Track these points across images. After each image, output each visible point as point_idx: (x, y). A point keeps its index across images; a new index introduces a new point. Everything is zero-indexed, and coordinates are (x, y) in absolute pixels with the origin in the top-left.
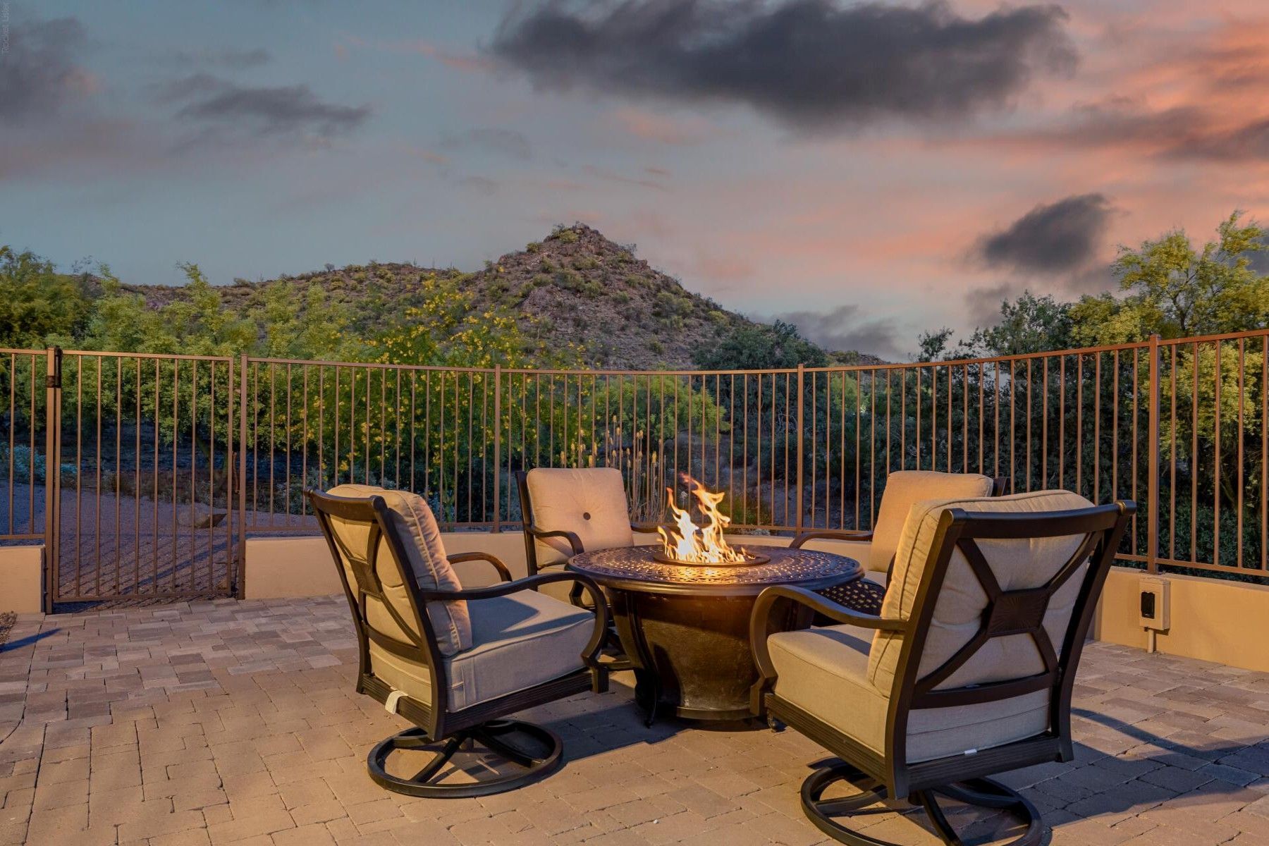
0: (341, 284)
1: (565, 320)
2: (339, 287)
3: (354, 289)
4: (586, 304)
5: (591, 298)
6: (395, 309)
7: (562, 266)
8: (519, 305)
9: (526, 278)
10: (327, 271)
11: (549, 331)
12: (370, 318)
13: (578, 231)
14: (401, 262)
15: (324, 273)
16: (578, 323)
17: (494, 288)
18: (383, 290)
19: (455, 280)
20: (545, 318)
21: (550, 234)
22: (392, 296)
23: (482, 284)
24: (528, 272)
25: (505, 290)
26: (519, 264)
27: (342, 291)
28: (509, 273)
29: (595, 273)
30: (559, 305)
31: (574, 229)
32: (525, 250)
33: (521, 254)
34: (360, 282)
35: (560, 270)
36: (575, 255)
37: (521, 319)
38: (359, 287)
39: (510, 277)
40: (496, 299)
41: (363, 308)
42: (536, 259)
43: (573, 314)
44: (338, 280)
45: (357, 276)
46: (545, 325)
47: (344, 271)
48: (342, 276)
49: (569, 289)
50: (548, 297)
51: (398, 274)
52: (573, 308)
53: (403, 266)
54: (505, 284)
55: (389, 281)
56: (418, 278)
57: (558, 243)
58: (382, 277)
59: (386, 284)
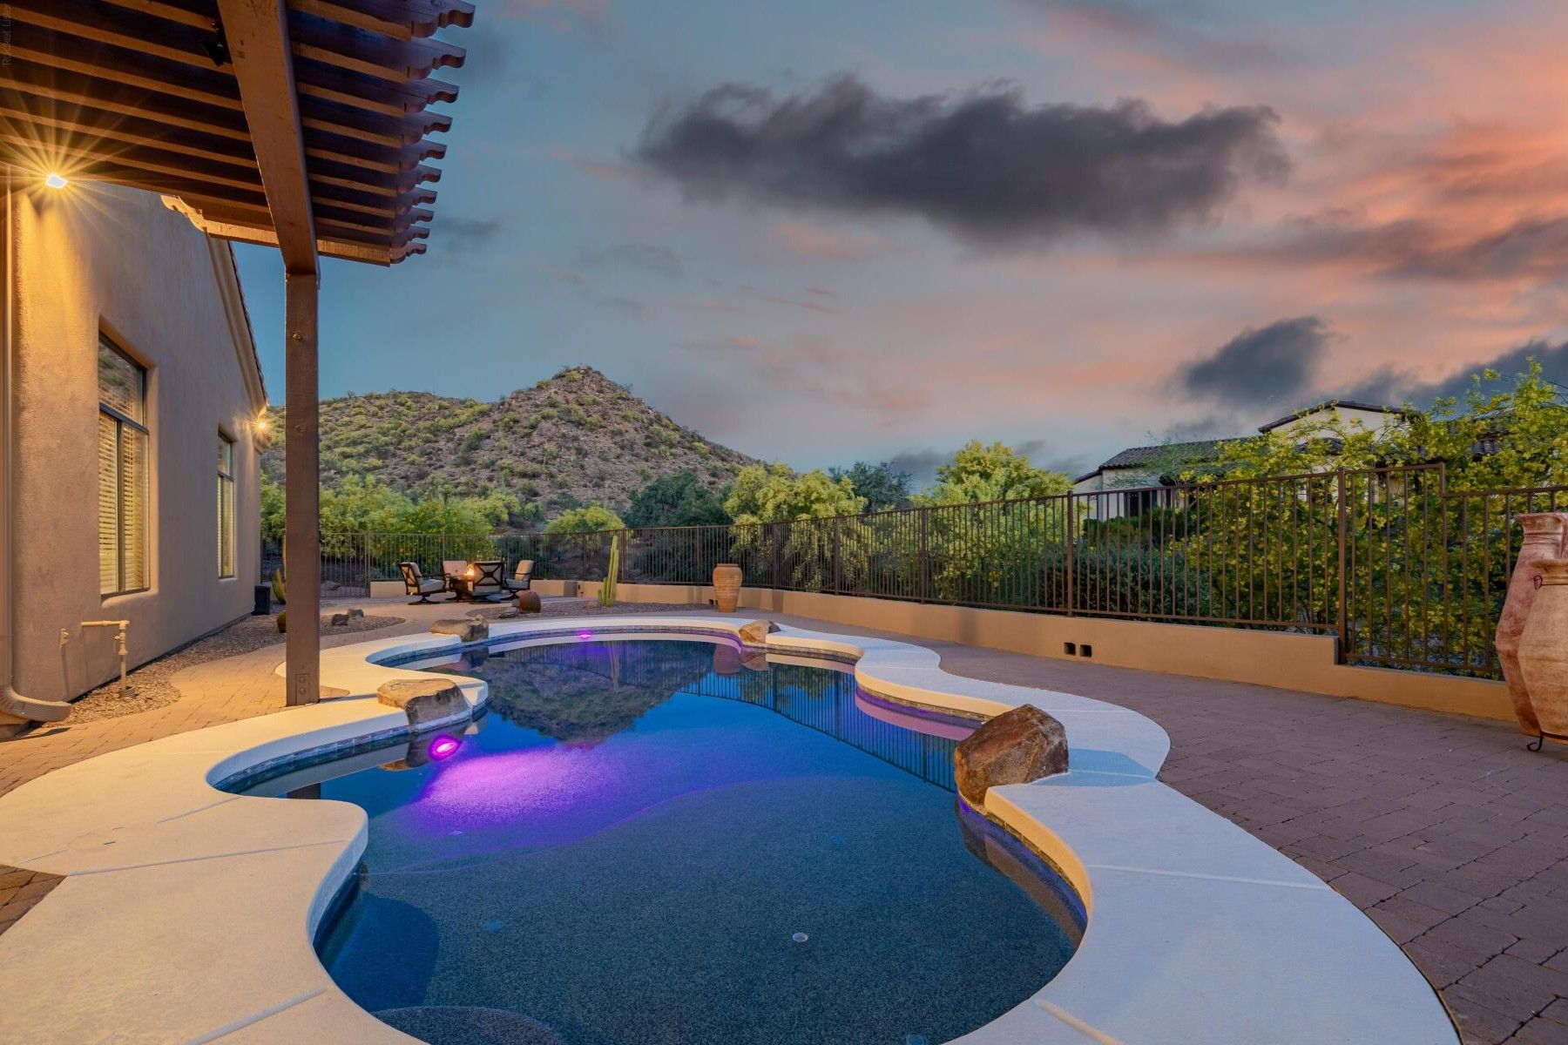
0: (362, 410)
1: (569, 449)
2: (360, 413)
3: (375, 415)
4: (588, 436)
5: (591, 430)
6: (415, 435)
7: (567, 402)
8: (528, 435)
9: (535, 412)
10: (348, 397)
11: (555, 458)
12: (392, 444)
13: (582, 371)
14: (420, 391)
15: (345, 399)
16: (579, 451)
17: (507, 419)
18: (403, 417)
19: (472, 410)
20: (551, 447)
21: (557, 372)
22: (413, 423)
23: (496, 416)
24: (537, 406)
25: (516, 421)
26: (529, 399)
27: (364, 417)
28: (521, 406)
29: (597, 408)
30: (564, 436)
31: (578, 370)
32: (535, 386)
33: (531, 389)
34: (381, 408)
35: (566, 406)
36: (579, 392)
37: (530, 448)
38: (380, 414)
39: (520, 410)
40: (509, 428)
41: (384, 434)
42: (544, 395)
43: (576, 444)
44: (359, 407)
45: (378, 403)
46: (551, 454)
47: (365, 398)
48: (363, 402)
49: (572, 422)
50: (554, 429)
51: (418, 402)
52: (576, 439)
53: (423, 395)
54: (516, 416)
55: (409, 408)
56: (437, 407)
57: (565, 381)
58: (402, 405)
59: (406, 411)
